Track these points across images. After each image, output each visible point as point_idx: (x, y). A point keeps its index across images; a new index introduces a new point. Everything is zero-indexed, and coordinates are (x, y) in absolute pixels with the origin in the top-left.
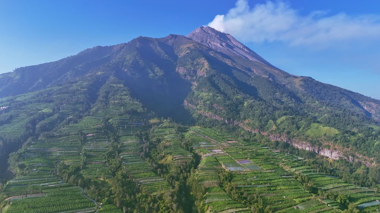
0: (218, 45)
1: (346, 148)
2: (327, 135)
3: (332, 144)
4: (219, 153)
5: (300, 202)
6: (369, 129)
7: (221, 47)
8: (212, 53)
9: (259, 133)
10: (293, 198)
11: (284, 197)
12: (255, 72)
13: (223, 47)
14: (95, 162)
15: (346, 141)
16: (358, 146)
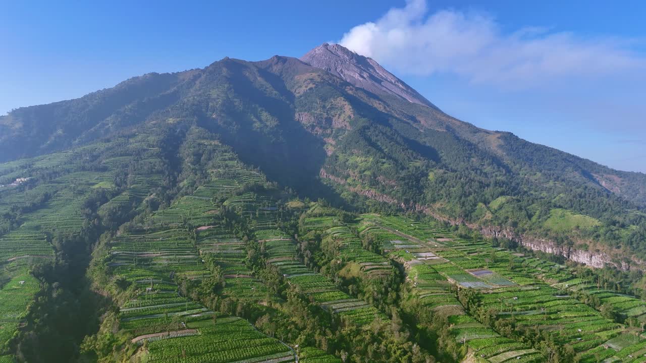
0: (356, 76)
1: (616, 248)
2: (580, 228)
3: (590, 242)
4: (432, 259)
5: (609, 337)
6: (641, 219)
7: (361, 79)
8: (351, 89)
9: (464, 225)
10: (595, 332)
11: (580, 330)
12: (422, 122)
13: (365, 80)
14: (238, 275)
15: (614, 238)
16: (634, 245)
